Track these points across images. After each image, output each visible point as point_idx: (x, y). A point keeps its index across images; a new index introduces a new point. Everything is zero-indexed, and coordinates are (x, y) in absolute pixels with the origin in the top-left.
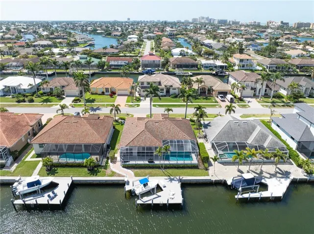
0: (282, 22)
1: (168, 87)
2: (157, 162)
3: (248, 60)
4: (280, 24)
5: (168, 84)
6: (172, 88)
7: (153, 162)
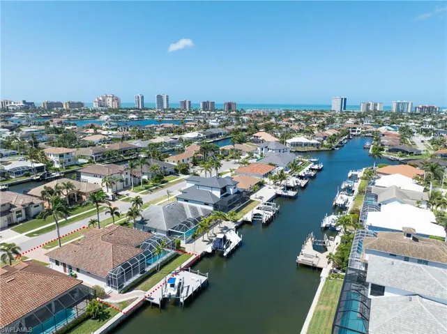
0: (24, 102)
1: (27, 206)
2: (148, 269)
3: (68, 154)
4: (22, 104)
5: (24, 203)
6: (33, 205)
7: (144, 271)
